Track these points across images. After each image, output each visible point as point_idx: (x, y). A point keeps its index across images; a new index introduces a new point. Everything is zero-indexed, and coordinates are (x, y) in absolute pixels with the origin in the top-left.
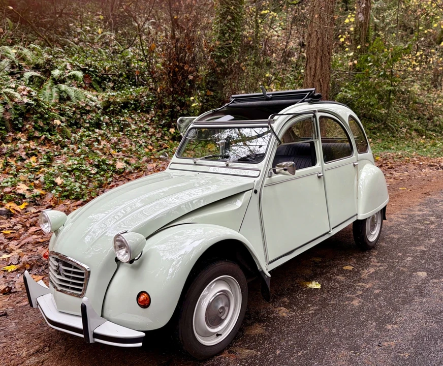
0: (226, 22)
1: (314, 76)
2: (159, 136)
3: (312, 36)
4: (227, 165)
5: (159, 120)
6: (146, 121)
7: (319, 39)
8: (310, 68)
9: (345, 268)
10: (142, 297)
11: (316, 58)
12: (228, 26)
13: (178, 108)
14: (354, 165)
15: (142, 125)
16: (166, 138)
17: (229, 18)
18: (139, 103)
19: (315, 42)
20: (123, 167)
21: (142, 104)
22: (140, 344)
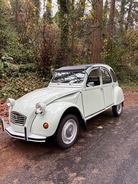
0: (63, 41)
1: (94, 59)
2: (39, 80)
3: (94, 45)
4: (70, 84)
5: (39, 75)
6: (34, 75)
7: (96, 46)
8: (93, 57)
9: (110, 122)
10: (45, 125)
11: (95, 53)
12: (64, 42)
13: (46, 70)
14: (113, 86)
15: (33, 76)
16: (41, 81)
17: (64, 39)
18: (32, 69)
19: (94, 47)
20: (27, 90)
21: (33, 69)
22: (45, 141)
